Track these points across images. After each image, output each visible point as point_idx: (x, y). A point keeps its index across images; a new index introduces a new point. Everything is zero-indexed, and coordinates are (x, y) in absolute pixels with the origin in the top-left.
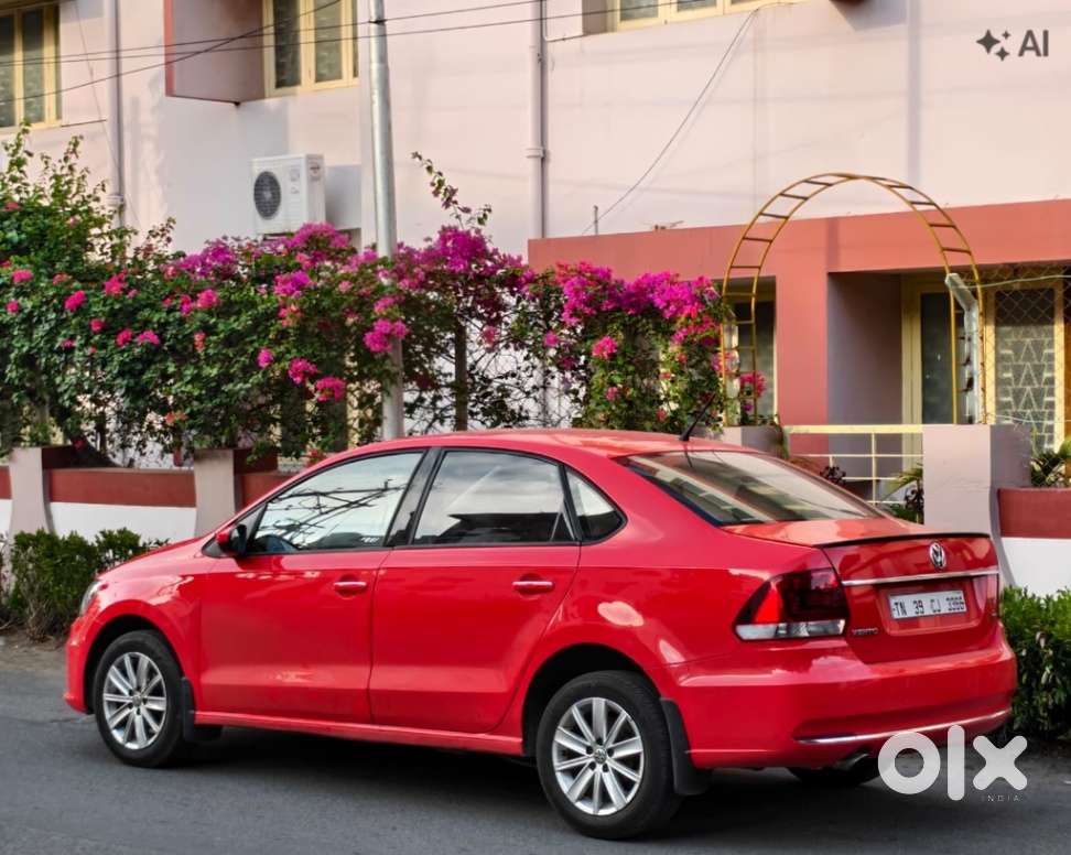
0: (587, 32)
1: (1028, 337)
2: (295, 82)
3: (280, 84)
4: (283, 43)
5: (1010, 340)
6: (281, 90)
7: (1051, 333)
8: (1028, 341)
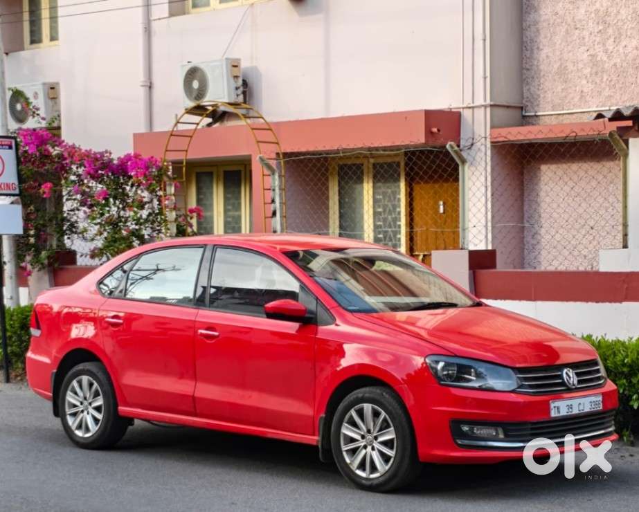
0: (172, 15)
1: (387, 189)
2: (40, 41)
3: (32, 42)
4: (34, 18)
5: (380, 191)
6: (34, 46)
7: (399, 187)
8: (390, 191)
